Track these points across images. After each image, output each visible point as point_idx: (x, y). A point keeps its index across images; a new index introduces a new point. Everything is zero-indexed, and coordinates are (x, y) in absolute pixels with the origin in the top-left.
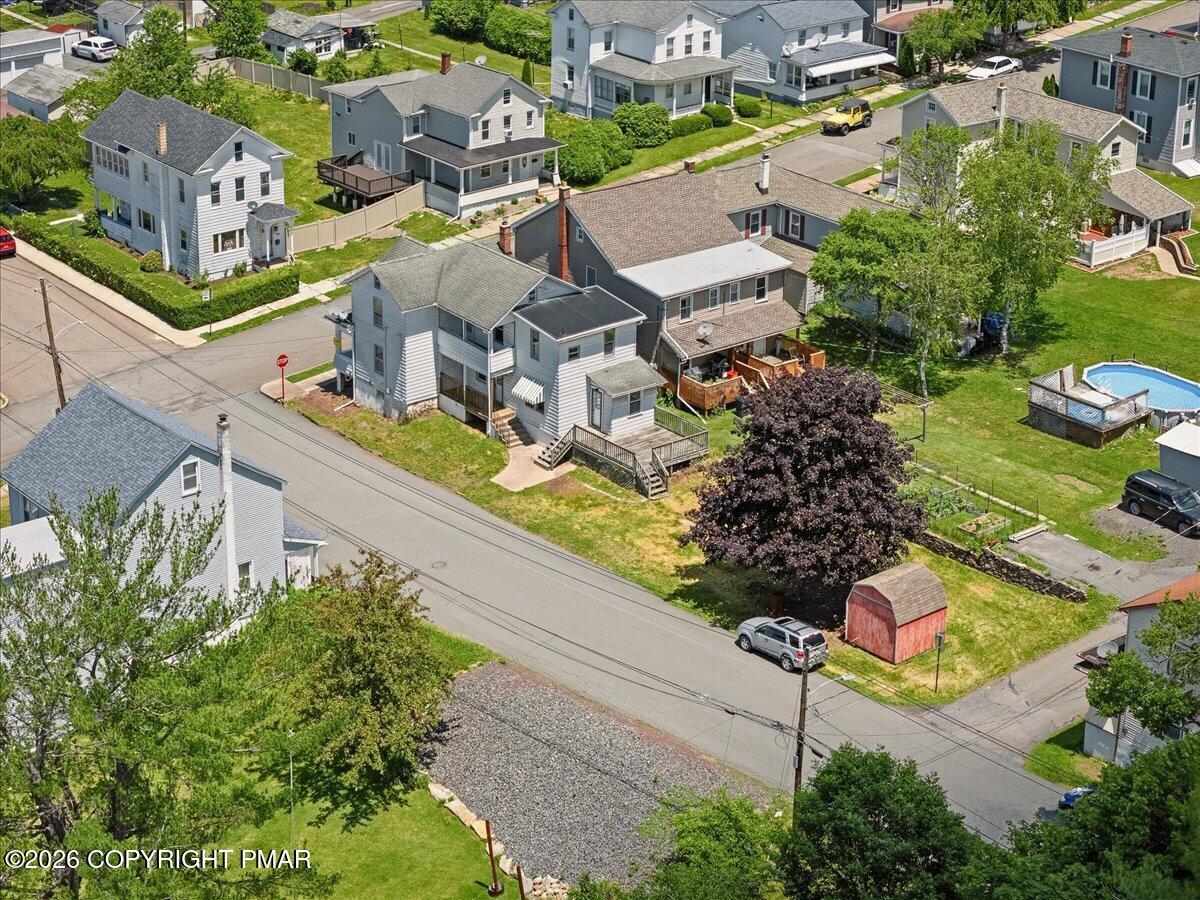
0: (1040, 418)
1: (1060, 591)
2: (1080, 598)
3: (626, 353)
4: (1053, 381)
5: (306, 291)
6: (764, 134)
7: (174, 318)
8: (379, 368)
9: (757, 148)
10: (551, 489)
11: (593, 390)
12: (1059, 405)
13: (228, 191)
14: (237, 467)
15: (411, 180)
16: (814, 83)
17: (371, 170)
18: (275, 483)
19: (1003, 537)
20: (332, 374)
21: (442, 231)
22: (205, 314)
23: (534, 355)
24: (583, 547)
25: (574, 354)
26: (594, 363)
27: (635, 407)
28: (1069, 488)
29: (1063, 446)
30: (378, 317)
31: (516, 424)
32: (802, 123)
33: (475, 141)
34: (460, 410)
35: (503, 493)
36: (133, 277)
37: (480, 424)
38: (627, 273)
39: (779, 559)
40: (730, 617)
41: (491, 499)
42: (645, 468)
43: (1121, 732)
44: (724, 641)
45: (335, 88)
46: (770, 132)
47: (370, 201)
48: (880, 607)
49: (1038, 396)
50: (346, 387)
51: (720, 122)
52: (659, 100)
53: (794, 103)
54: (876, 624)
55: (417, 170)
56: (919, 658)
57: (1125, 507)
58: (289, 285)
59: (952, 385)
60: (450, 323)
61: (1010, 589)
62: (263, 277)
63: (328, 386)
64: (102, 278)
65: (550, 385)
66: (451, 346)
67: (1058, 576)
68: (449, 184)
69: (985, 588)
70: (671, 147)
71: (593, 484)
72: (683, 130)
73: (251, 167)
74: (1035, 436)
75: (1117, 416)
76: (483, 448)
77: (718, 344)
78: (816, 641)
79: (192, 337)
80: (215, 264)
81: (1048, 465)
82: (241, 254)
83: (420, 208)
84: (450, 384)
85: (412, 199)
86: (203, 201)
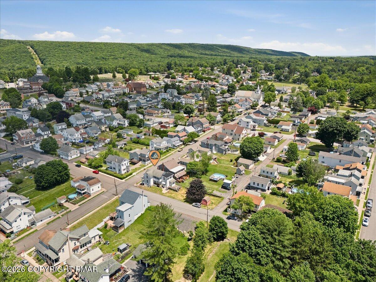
0: (211, 180)
1: (219, 197)
2: (221, 197)
3: (172, 178)
4: (211, 176)
5: (133, 174)
6: (172, 152)
7: (121, 179)
8: (147, 182)
9: (172, 154)
10: (168, 192)
11: (170, 182)
12: (213, 179)
13: (124, 165)
14: (144, 196)
15: (140, 161)
16: (176, 146)
17: (135, 160)
18: (147, 196)
19: (212, 192)
20: (141, 182)
21: (145, 166)
22: (124, 178)
23: (164, 179)
24: (174, 198)
25: (168, 179)
26: (170, 180)
27: (174, 183)
28: (216, 187)
29: (213, 182)
30: (147, 177)
31: (162, 186)
32: (176, 150)
33: (147, 156)
34: (156, 185)
35: (164, 193)
36: (115, 175)
37: (159, 187)
38: (170, 170)
39: (195, 197)
40: (191, 203)
41: (163, 194)
42: (177, 189)
43: (231, 210)
44: (191, 206)
45: (130, 152)
46: (173, 152)
47: (136, 164)
48: (205, 201)
49: (210, 178)
50: (143, 184)
51: (168, 151)
52: (162, 150)
53: (174, 148)
54: (205, 202)
55: (140, 160)
56: (209, 205)
57: (222, 188)
58: (131, 174)
59: (201, 177)
60: (155, 177)
61: (214, 197)
62: (128, 174)
63: (141, 184)
64: (111, 175)
65: (166, 183)
66: (155, 179)
67: (219, 195)
68: (144, 161)
69: (212, 197)
70: (164, 154)
71: (172, 191)
72: (165, 152)
73: (126, 162)
74: (211, 182)
75: (218, 179)
76: (159, 189)
77: (180, 176)
78: (200, 205)
79: (123, 180)
80: (123, 172)
81: (213, 184)
82: (126, 171)
83: (141, 164)
84: (155, 183)
85: (140, 163)
86: (122, 166)
